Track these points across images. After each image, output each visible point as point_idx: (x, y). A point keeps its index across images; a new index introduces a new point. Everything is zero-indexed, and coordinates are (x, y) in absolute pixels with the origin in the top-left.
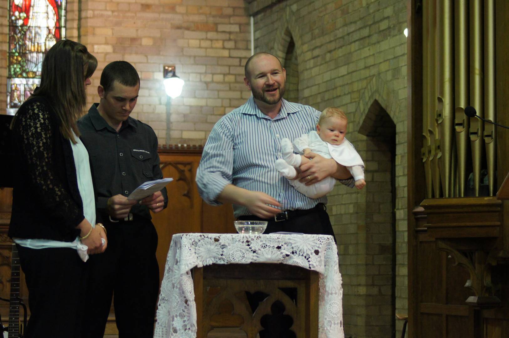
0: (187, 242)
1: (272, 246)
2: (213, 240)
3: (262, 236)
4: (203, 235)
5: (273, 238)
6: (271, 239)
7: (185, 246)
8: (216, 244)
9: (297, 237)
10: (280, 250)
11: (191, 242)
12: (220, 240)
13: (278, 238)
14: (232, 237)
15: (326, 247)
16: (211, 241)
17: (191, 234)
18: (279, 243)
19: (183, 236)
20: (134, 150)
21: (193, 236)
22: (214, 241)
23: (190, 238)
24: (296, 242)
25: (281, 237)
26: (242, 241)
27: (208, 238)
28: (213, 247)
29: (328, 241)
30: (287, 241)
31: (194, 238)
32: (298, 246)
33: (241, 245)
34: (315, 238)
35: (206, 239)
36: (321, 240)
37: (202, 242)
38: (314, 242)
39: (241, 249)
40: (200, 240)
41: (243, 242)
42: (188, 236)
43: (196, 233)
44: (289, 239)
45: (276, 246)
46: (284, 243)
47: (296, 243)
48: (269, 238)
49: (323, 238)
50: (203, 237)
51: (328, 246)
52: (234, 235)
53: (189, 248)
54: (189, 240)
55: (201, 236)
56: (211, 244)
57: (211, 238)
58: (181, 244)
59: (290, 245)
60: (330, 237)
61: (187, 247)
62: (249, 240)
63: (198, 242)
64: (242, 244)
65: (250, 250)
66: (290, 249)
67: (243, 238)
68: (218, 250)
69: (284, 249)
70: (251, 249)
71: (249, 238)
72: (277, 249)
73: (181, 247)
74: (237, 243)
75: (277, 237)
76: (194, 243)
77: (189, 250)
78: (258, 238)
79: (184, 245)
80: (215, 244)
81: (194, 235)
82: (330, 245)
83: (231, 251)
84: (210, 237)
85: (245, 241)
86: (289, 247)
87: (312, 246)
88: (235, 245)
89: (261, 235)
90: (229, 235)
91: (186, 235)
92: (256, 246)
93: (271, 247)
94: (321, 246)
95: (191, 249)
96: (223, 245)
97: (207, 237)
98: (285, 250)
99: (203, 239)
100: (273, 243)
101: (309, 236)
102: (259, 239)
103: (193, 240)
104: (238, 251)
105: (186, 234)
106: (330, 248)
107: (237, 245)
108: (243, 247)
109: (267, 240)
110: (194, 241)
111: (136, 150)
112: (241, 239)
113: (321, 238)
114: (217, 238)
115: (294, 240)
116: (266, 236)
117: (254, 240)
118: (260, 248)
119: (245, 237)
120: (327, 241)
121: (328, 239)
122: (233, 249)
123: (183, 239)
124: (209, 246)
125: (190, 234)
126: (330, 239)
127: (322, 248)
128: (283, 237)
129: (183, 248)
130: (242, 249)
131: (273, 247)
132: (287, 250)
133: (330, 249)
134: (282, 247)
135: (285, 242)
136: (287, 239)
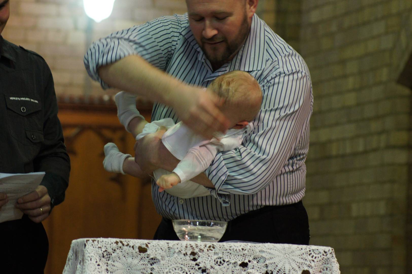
0: (94, 252)
1: (233, 261)
2: (137, 250)
3: (217, 246)
4: (121, 242)
5: (235, 249)
6: (232, 250)
7: (91, 260)
8: (142, 256)
9: (274, 248)
10: (246, 268)
11: (101, 252)
12: (148, 251)
13: (243, 249)
14: (167, 246)
15: (322, 267)
16: (134, 251)
17: (101, 239)
18: (244, 258)
19: (88, 242)
20: (12, 98)
21: (104, 242)
22: (138, 253)
23: (99, 246)
24: (272, 256)
25: (249, 247)
26: (184, 252)
27: (128, 247)
28: (136, 261)
29: (325, 257)
30: (258, 254)
31: (105, 246)
32: (276, 264)
33: (182, 259)
34: (303, 251)
35: (125, 248)
36: (313, 254)
37: (118, 253)
38: (301, 257)
39: (182, 266)
40: (115, 250)
41: (185, 254)
42: (96, 243)
43: (110, 239)
44: (261, 251)
45: (240, 262)
46: (252, 257)
47: (272, 258)
48: (228, 248)
49: (317, 252)
50: (120, 244)
51: (325, 265)
52: (172, 243)
53: (96, 262)
54: (97, 249)
55: (117, 243)
56: (133, 257)
57: (133, 247)
58: (84, 256)
59: (262, 260)
60: (329, 251)
61: (93, 261)
62: (195, 251)
63: (112, 253)
64: (184, 258)
65: (197, 267)
66: (262, 267)
67: (186, 247)
68: (144, 267)
69: (253, 268)
70: (199, 267)
71: (195, 248)
72: (242, 268)
73: (83, 260)
74: (176, 255)
75: (242, 247)
76: (105, 254)
77: (96, 266)
78: (211, 248)
79: (89, 257)
80: (140, 257)
81: (106, 242)
82: (328, 264)
83: (166, 269)
84: (131, 244)
85: (189, 253)
86: (261, 264)
87: (298, 264)
88: (172, 258)
89: (216, 244)
90: (163, 243)
91: (93, 241)
92: (206, 262)
93: (231, 263)
94: (313, 264)
95: (101, 264)
96: (152, 259)
97: (128, 245)
98: (253, 270)
99: (120, 247)
100: (235, 257)
101: (294, 247)
102: (212, 250)
103: (104, 249)
104: (177, 268)
105: (93, 239)
106: (329, 267)
107: (175, 258)
108: (185, 262)
109: (225, 252)
110: (106, 251)
111: (14, 98)
112: (183, 249)
113: (313, 250)
114: (144, 246)
115: (270, 253)
116: (224, 246)
117: (203, 251)
118: (213, 265)
119: (189, 246)
120: (323, 256)
121: (325, 252)
122: (169, 265)
123: (87, 246)
124: (130, 260)
125: (99, 239)
126: (328, 253)
127: (315, 268)
128: (251, 248)
129: (88, 262)
130: (184, 265)
131: (235, 263)
132: (258, 269)
133: (328, 269)
134: (250, 264)
135: (255, 256)
136: (258, 251)
